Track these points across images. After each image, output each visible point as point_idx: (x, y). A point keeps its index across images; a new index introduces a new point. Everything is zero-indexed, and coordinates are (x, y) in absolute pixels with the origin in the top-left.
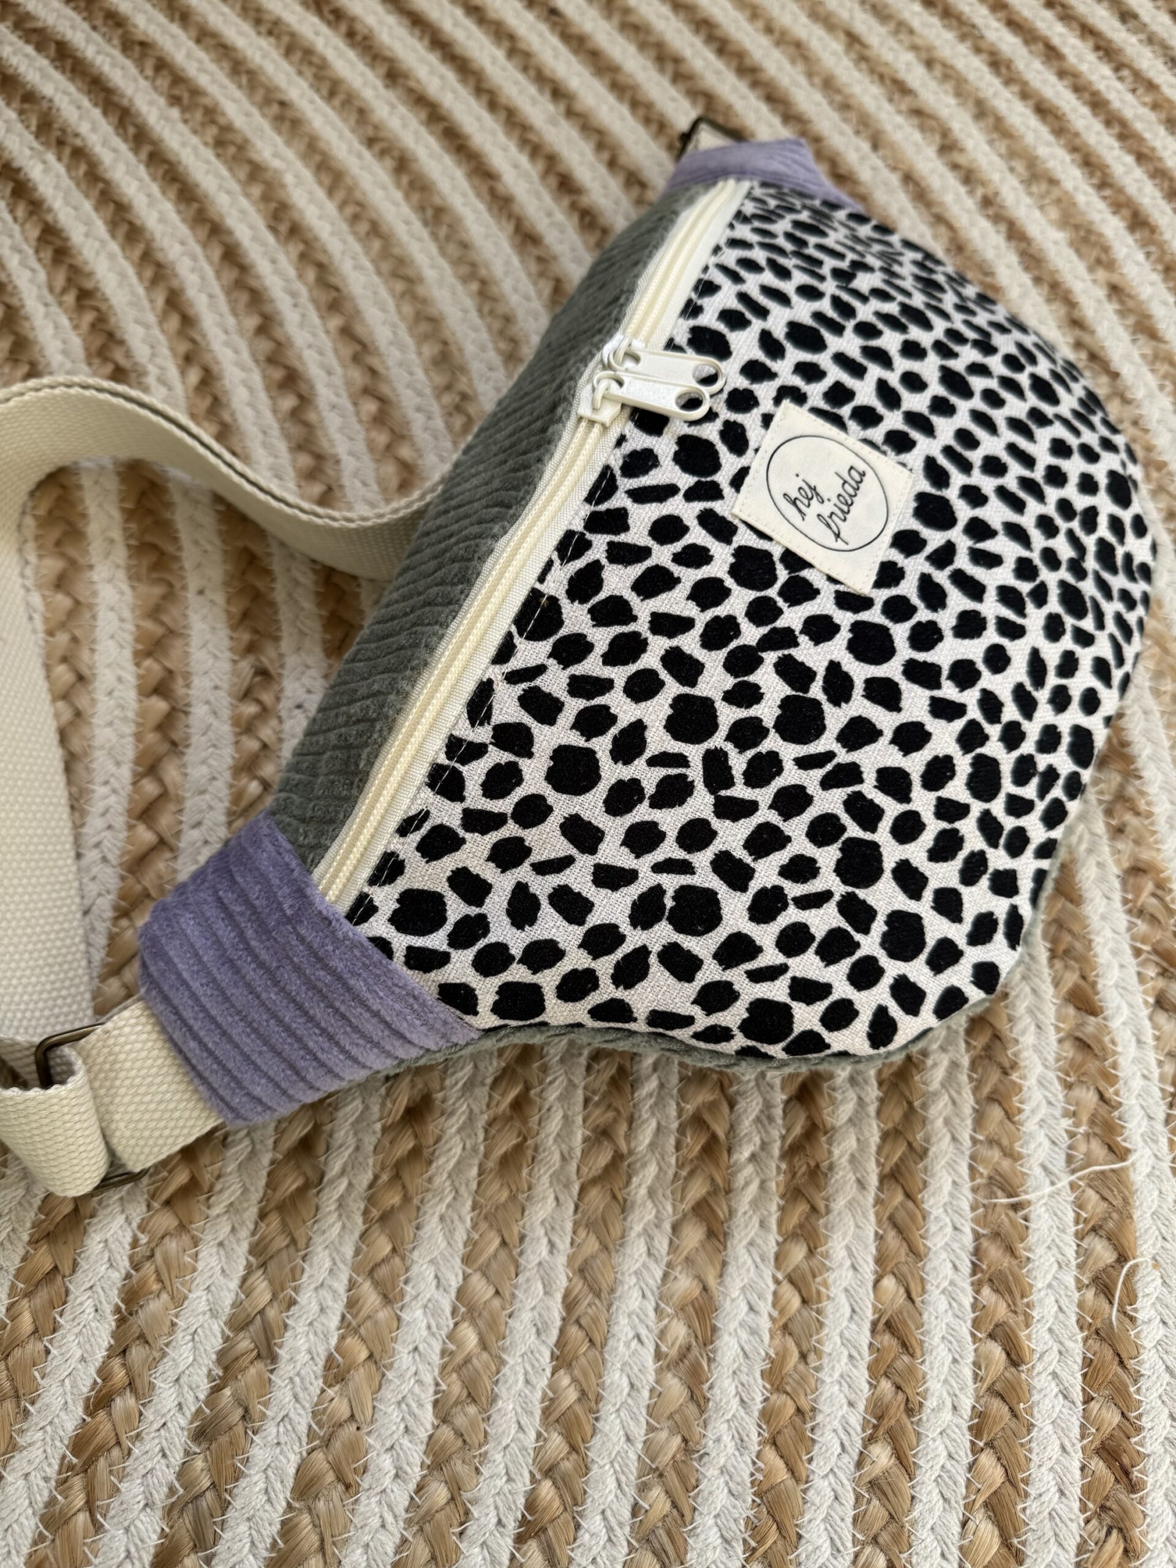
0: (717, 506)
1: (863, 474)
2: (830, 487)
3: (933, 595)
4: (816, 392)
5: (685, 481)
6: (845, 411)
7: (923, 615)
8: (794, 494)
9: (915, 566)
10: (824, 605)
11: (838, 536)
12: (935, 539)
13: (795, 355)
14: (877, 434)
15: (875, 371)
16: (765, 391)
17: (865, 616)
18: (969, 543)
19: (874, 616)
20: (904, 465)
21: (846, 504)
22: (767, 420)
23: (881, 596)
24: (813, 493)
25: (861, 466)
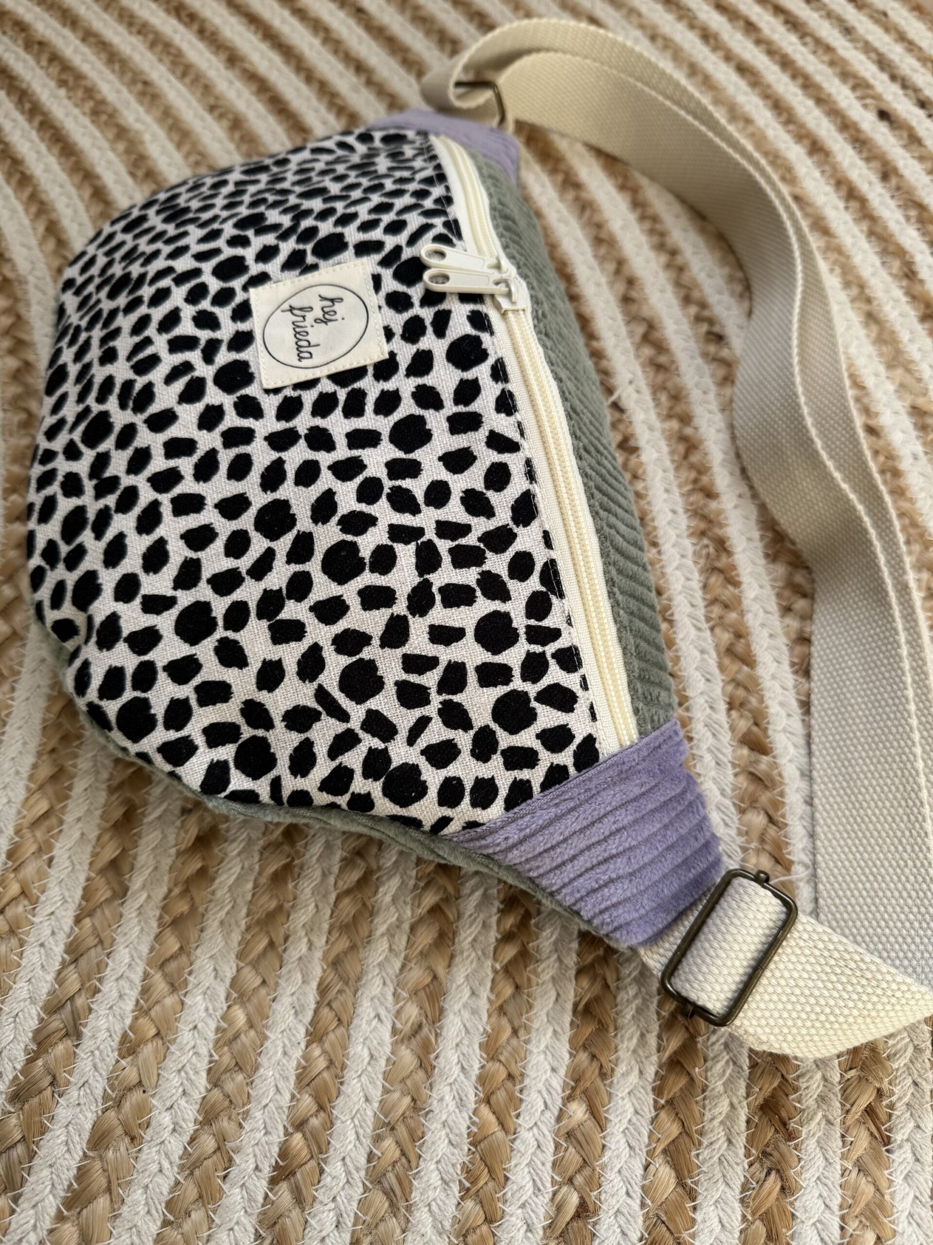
0: (378, 257)
1: (301, 358)
2: (317, 333)
3: (205, 320)
4: (372, 388)
5: (407, 254)
6: (342, 394)
7: (205, 305)
8: (337, 307)
9: (228, 329)
10: (273, 267)
11: (291, 309)
12: (224, 357)
13: (407, 407)
14: (309, 398)
15: (342, 452)
16: (405, 353)
17: (244, 279)
18: (196, 374)
19: (237, 284)
20: (276, 391)
21: (299, 333)
22: (389, 334)
23: (240, 297)
24: (325, 319)
25: (305, 363)
